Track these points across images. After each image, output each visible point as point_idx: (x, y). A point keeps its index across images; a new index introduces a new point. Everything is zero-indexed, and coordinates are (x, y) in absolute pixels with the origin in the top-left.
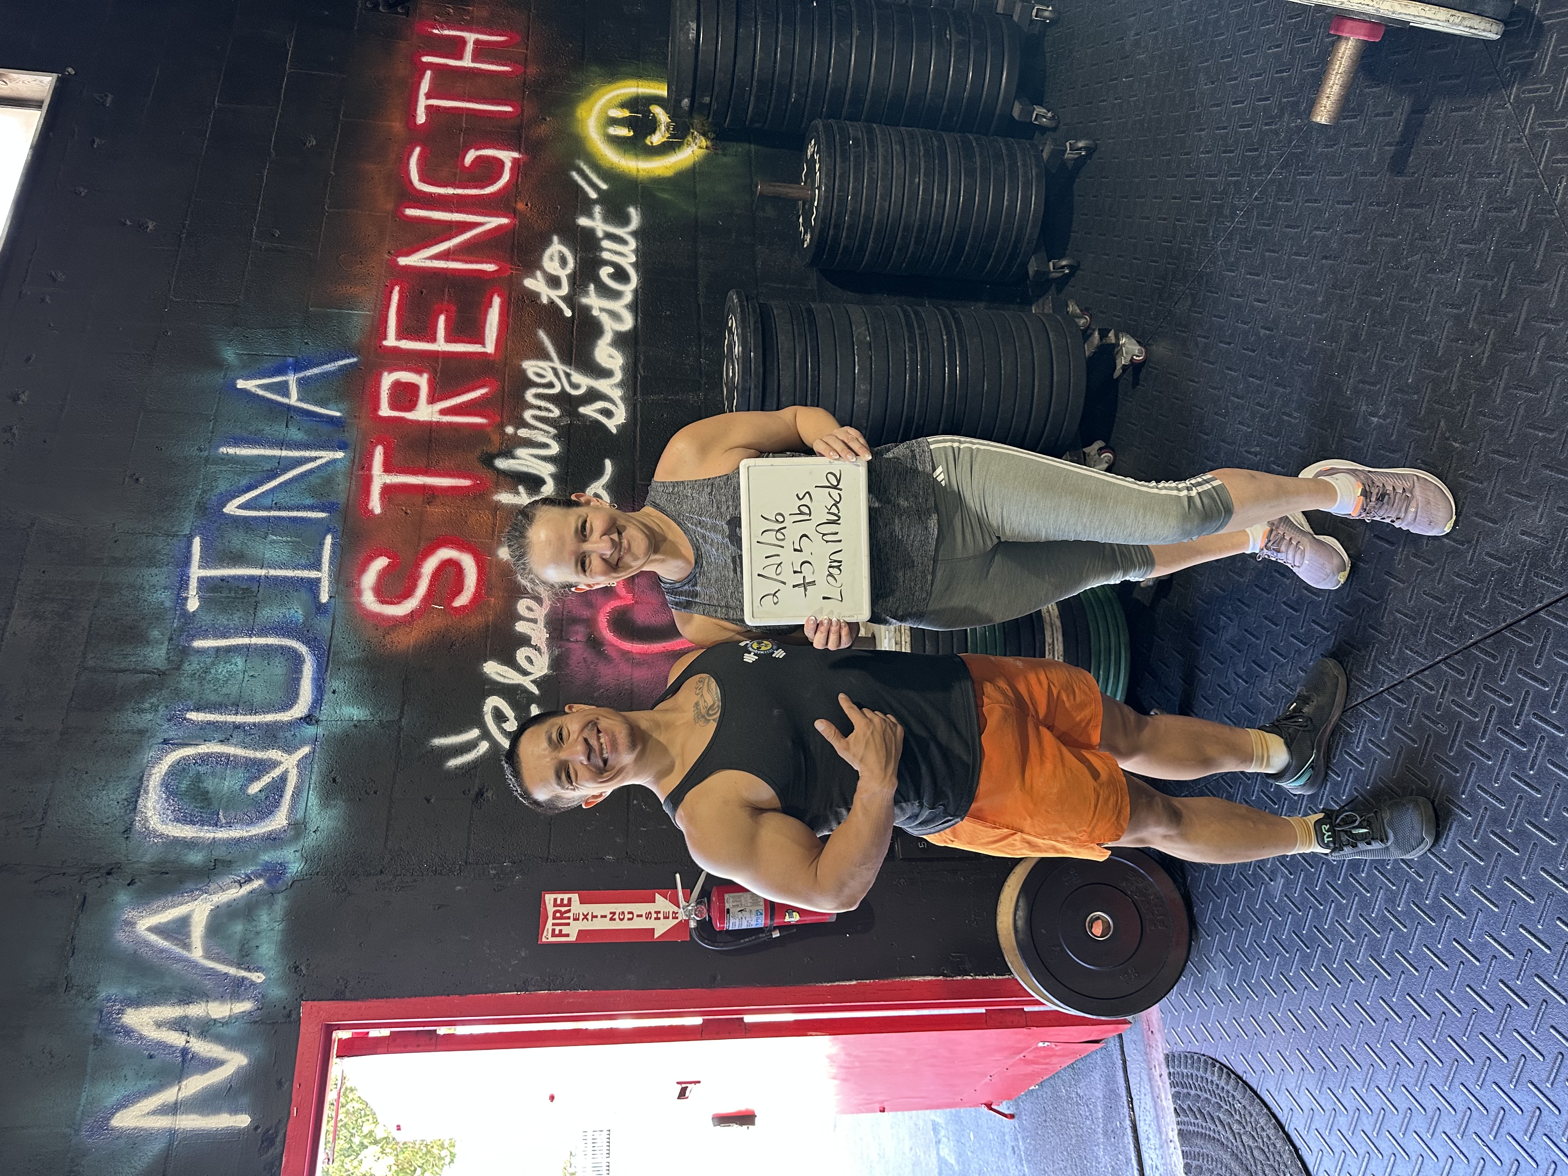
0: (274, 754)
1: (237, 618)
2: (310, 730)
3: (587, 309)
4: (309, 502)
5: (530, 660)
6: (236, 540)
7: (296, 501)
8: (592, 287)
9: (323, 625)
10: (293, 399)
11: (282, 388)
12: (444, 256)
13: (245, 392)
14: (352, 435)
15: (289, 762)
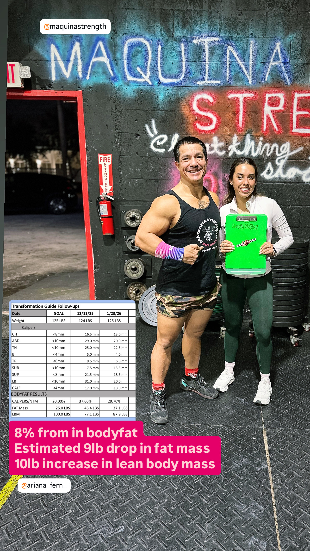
0: (149, 74)
1: (191, 56)
2: (156, 83)
4: (232, 74)
6: (218, 52)
7: (233, 69)
9: (189, 83)
10: (272, 63)
11: (277, 59)
13: (274, 46)
14: (258, 85)
15: (146, 78)
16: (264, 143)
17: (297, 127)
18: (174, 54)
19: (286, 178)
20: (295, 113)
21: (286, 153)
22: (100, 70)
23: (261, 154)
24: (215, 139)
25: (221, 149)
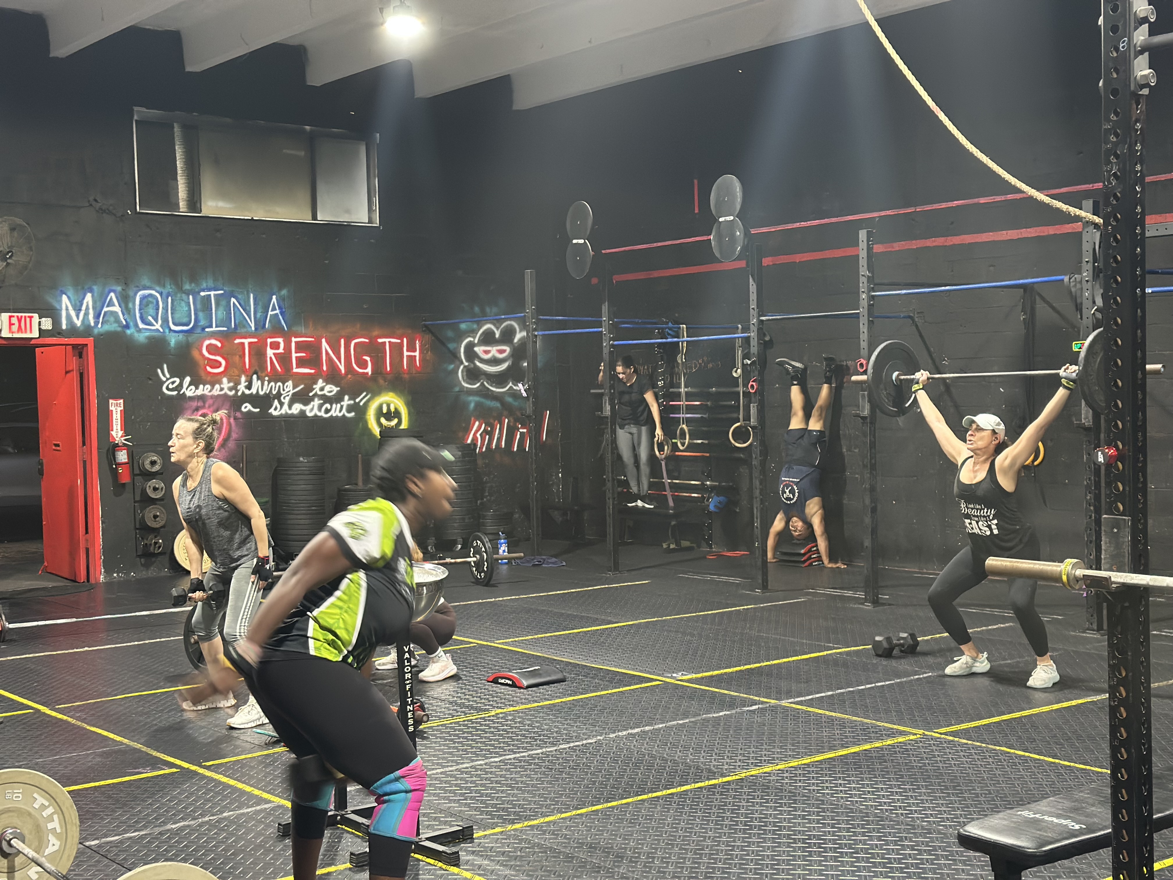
0: (160, 322)
1: (199, 306)
2: (167, 331)
3: (313, 400)
4: (237, 322)
5: (191, 390)
6: (223, 303)
7: (237, 318)
8: (322, 402)
9: (199, 330)
10: (270, 313)
11: (274, 309)
12: (327, 353)
13: (272, 299)
14: (260, 332)
15: (158, 326)
16: (269, 382)
17: (297, 368)
18: (183, 304)
19: (292, 414)
20: (294, 355)
21: (289, 391)
22: (112, 319)
23: (268, 392)
24: (225, 380)
25: (230, 389)
